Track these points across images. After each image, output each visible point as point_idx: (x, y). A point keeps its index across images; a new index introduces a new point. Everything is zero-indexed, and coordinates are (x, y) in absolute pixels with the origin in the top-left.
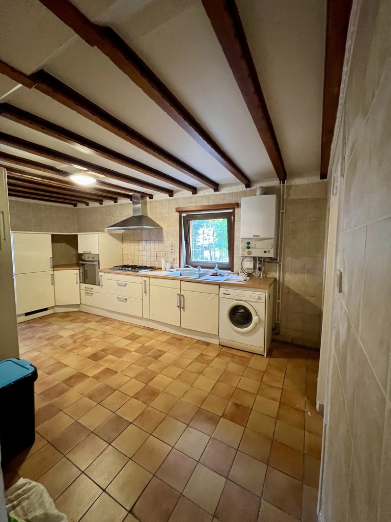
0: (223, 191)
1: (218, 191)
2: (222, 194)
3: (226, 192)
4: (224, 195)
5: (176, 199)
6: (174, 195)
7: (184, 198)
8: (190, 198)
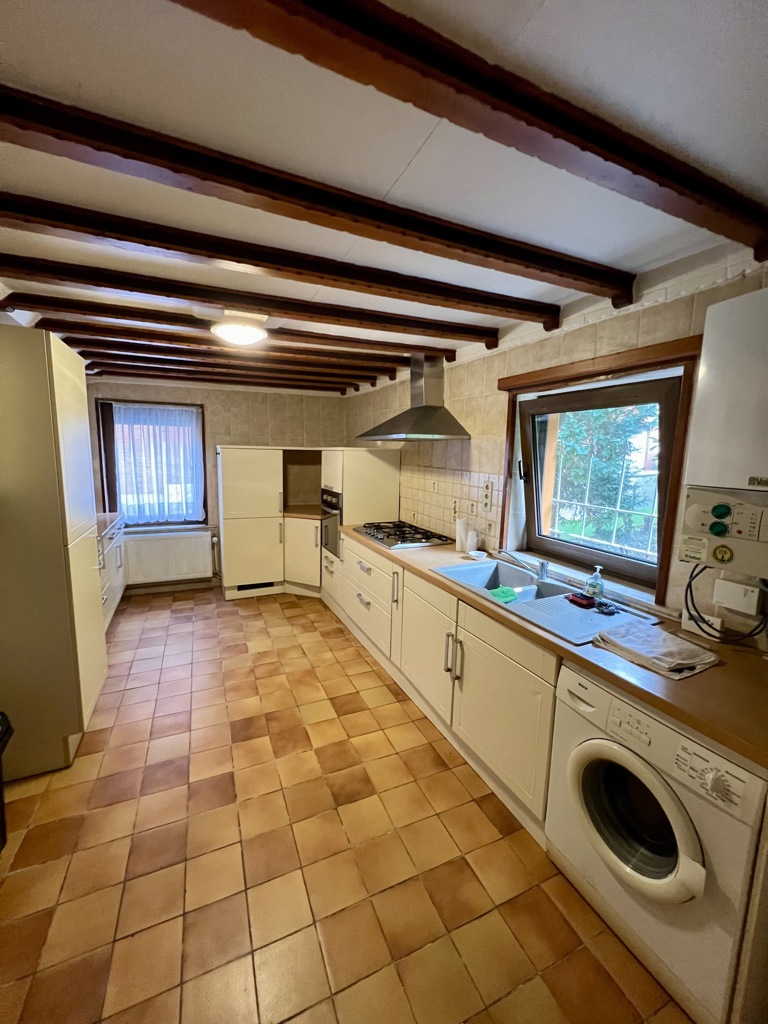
0: (652, 298)
1: (630, 301)
2: (645, 311)
3: (661, 300)
4: (655, 311)
5: (504, 353)
6: (500, 342)
7: (526, 348)
8: (541, 343)
